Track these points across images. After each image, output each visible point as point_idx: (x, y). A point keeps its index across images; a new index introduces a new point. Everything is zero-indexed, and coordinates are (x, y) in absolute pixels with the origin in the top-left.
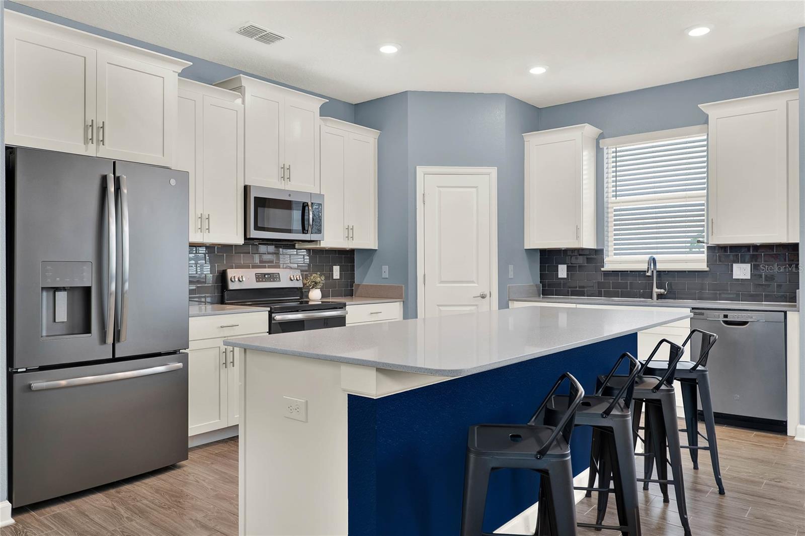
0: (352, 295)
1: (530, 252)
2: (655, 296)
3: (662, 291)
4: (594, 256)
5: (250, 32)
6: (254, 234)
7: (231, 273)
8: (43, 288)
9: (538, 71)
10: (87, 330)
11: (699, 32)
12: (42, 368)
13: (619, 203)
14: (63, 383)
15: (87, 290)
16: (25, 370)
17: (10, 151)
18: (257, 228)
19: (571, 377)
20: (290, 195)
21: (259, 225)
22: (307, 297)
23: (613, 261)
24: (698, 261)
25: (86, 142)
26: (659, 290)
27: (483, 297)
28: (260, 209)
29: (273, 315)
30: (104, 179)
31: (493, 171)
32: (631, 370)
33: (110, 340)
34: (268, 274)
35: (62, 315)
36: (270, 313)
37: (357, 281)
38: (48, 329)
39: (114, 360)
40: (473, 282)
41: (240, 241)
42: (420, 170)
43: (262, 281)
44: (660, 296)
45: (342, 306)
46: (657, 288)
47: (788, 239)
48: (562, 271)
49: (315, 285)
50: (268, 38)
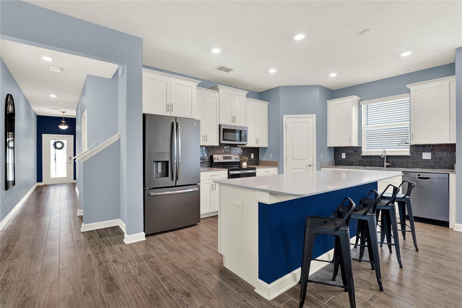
0: (258, 165)
1: (330, 148)
2: (385, 166)
3: (389, 164)
4: (358, 150)
5: (221, 69)
6: (223, 142)
7: (214, 156)
8: (154, 161)
9: (333, 75)
10: (167, 176)
11: (406, 54)
12: (154, 188)
13: (368, 127)
14: (160, 193)
15: (167, 162)
16: (148, 189)
17: (144, 115)
18: (224, 140)
19: (349, 199)
20: (235, 127)
21: (224, 139)
22: (242, 165)
23: (366, 151)
24: (406, 151)
25: (167, 111)
26: (387, 164)
27: (310, 166)
28: (224, 133)
29: (229, 172)
30: (173, 123)
31: (314, 116)
32: (376, 197)
33: (175, 179)
34: (227, 157)
35: (160, 171)
36: (228, 171)
37: (260, 159)
38: (155, 176)
39: (176, 186)
40: (306, 160)
41: (218, 145)
42: (284, 116)
43: (225, 159)
44: (387, 166)
45: (255, 169)
46: (386, 163)
47: (450, 142)
48: (344, 156)
49: (244, 161)
50: (228, 70)
